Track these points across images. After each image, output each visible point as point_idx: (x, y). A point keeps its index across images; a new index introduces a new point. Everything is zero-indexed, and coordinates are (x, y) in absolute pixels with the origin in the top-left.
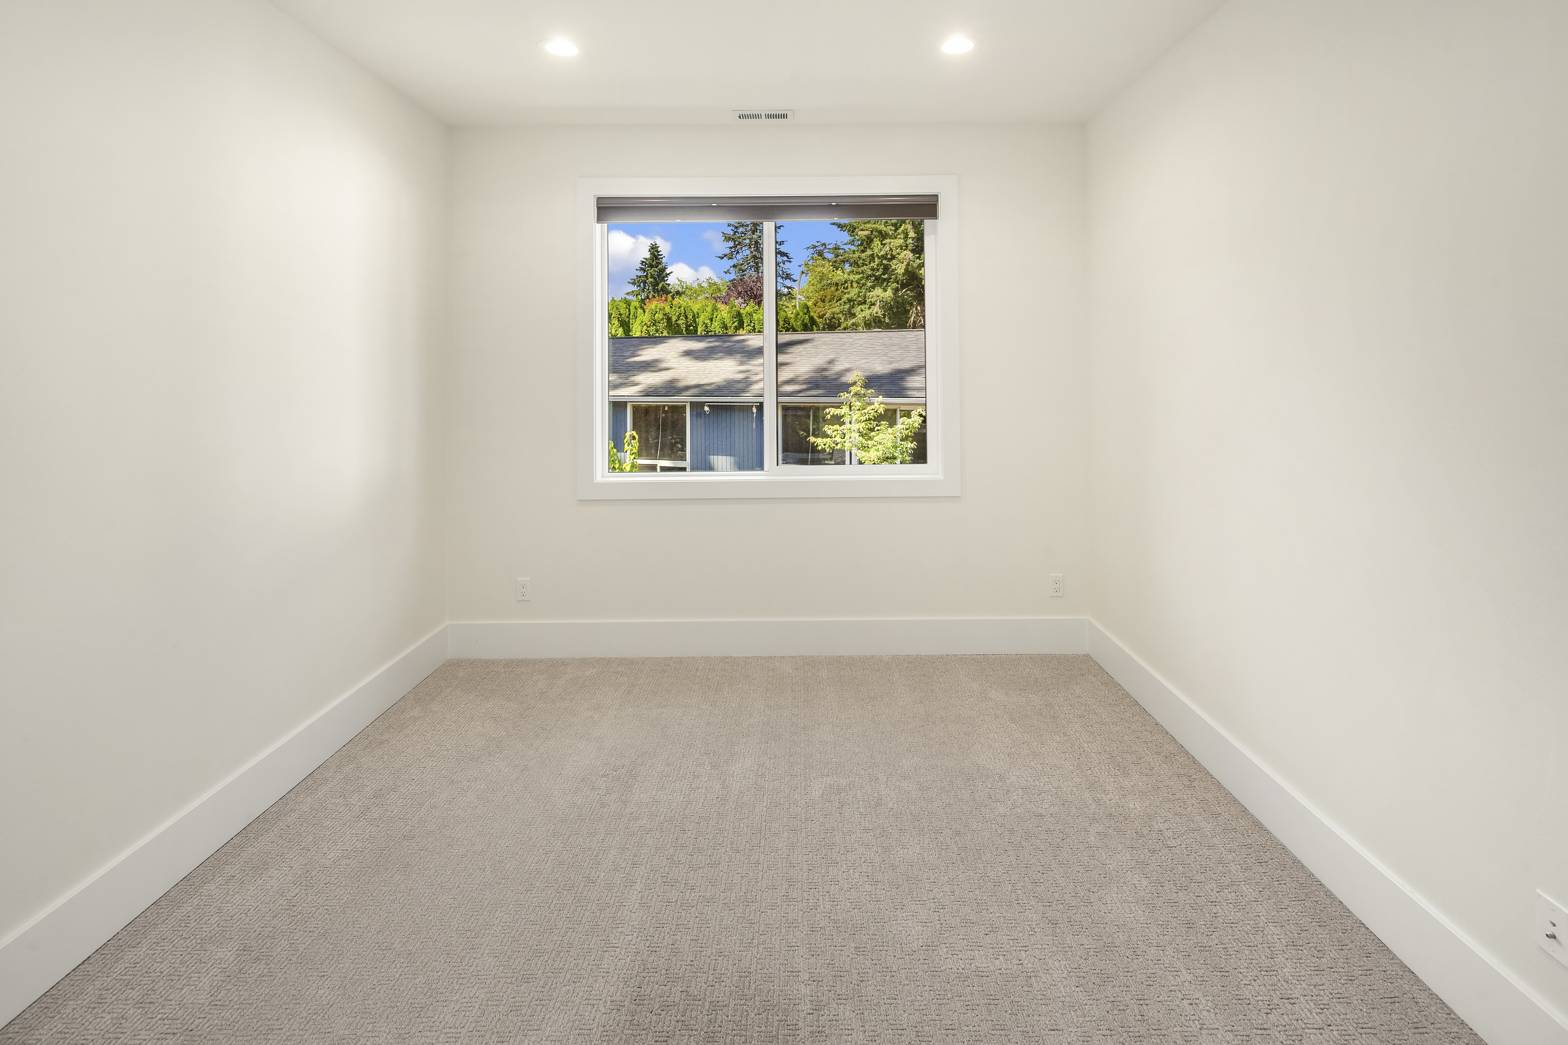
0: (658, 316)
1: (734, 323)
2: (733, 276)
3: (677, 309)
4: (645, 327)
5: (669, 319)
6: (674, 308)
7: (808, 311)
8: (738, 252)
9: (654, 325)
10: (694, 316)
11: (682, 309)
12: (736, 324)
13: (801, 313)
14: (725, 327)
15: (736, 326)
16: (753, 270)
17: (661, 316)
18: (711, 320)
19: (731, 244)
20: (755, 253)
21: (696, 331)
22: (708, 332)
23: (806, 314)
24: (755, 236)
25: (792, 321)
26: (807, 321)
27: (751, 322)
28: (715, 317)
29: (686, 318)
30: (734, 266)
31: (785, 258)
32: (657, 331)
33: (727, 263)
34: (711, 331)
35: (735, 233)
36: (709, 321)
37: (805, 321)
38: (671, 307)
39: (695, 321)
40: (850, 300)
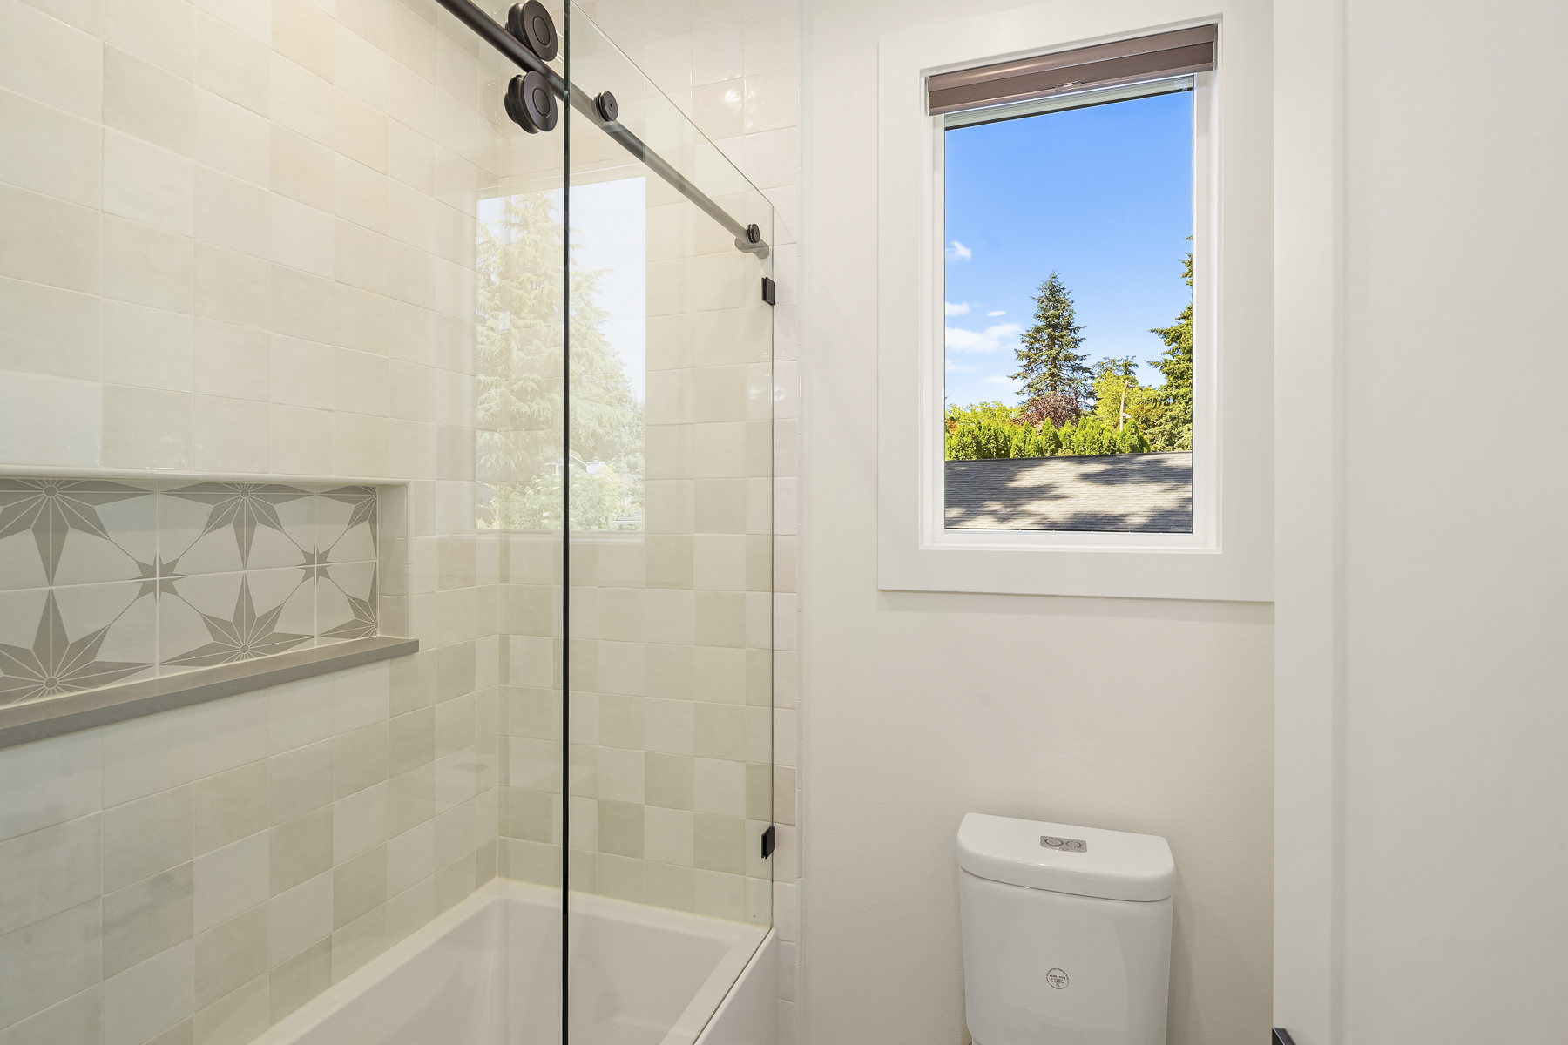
0: (968, 439)
1: (1050, 446)
2: (1025, 398)
3: (987, 432)
4: (954, 452)
5: (978, 443)
6: (982, 430)
7: (1136, 431)
8: (1032, 371)
9: (963, 449)
10: (1005, 438)
11: (992, 431)
12: (1053, 447)
13: (1129, 434)
14: (1040, 450)
15: (1053, 450)
16: (1050, 389)
17: (970, 440)
18: (1024, 442)
19: (1025, 362)
20: (1053, 370)
21: (1009, 456)
22: (1022, 456)
23: (1134, 434)
24: (1054, 352)
25: (1118, 442)
26: (1135, 442)
27: (1070, 444)
28: (1028, 440)
29: (997, 441)
30: (1029, 386)
31: (1088, 374)
32: (966, 455)
33: (1020, 384)
34: (1025, 455)
35: (1029, 350)
36: (1022, 444)
37: (1133, 442)
38: (980, 430)
39: (1006, 445)
40: (1173, 418)
